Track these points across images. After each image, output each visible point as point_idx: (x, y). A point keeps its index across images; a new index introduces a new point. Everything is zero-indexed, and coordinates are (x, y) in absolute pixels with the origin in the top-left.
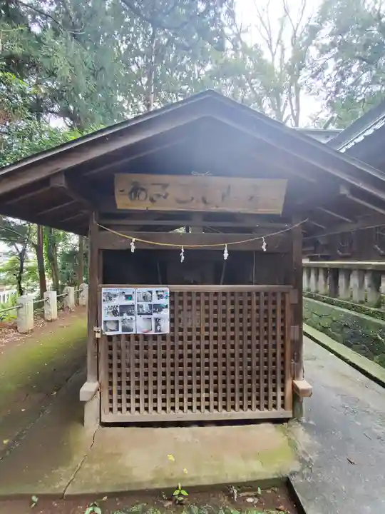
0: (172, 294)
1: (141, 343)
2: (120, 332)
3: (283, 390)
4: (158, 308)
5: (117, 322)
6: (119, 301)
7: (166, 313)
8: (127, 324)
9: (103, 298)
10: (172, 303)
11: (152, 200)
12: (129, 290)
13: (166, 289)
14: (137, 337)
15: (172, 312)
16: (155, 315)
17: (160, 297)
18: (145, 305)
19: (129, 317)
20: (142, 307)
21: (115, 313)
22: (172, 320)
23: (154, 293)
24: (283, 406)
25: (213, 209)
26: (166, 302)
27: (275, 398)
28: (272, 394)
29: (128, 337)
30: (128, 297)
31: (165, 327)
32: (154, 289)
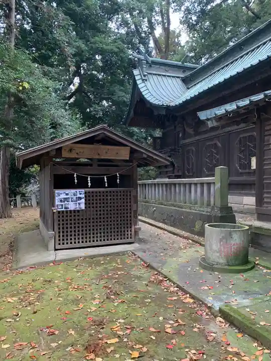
0: (85, 193)
1: (73, 214)
2: (63, 209)
3: (131, 231)
4: (80, 198)
5: (62, 205)
6: (63, 196)
7: (83, 201)
8: (67, 206)
9: (56, 195)
10: (85, 196)
11: (77, 154)
12: (67, 191)
13: (83, 191)
14: (71, 211)
15: (85, 200)
16: (79, 202)
17: (80, 194)
18: (75, 198)
19: (67, 203)
20: (73, 198)
21: (61, 201)
22: (86, 204)
23: (78, 192)
24: (131, 238)
25: (102, 157)
26: (83, 196)
27: (128, 235)
28: (126, 233)
29: (67, 212)
30: (67, 194)
31: (83, 206)
32: (78, 191)
